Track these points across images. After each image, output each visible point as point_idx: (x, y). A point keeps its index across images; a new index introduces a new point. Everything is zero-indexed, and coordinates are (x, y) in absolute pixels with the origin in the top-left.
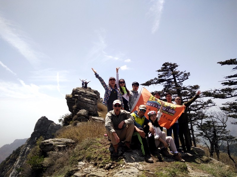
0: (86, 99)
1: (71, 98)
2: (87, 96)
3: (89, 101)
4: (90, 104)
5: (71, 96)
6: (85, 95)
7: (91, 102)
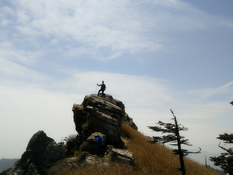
0: (104, 115)
1: (81, 111)
2: (106, 110)
3: (110, 119)
4: (110, 124)
5: (81, 108)
6: (103, 108)
7: (112, 120)
